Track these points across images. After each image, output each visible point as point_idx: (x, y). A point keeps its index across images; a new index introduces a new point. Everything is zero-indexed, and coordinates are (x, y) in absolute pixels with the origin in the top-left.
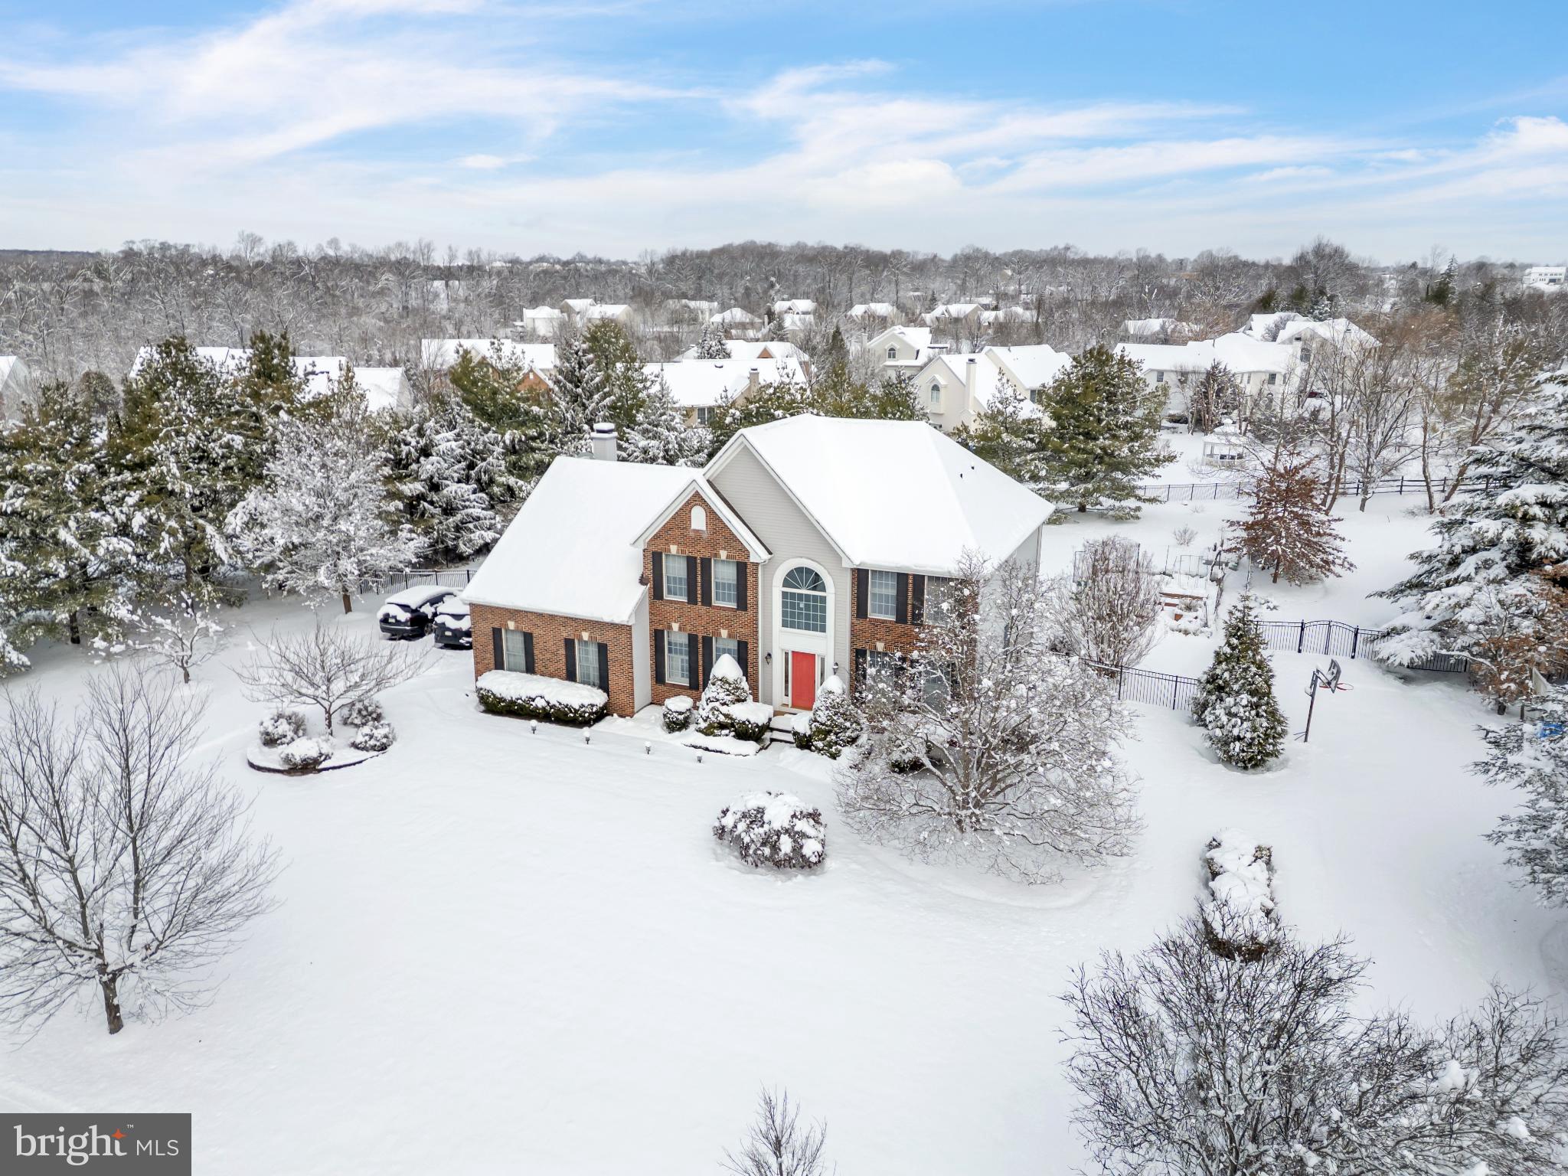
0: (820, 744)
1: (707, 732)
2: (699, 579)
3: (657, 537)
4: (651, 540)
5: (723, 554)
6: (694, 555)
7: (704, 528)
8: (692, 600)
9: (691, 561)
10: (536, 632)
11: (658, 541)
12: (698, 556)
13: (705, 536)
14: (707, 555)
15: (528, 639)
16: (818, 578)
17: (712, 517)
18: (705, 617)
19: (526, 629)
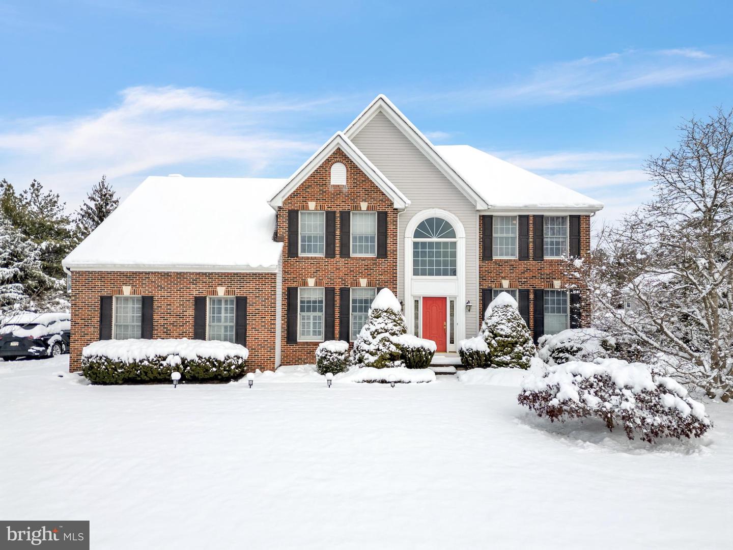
2: (338, 232)
3: (294, 195)
4: (288, 199)
5: (364, 205)
6: (333, 209)
7: (344, 183)
8: (330, 253)
9: (330, 217)
10: (157, 295)
11: (295, 200)
12: (338, 210)
13: (345, 190)
14: (347, 208)
15: (147, 303)
16: (448, 225)
17: (354, 170)
18: (343, 269)
19: (147, 294)
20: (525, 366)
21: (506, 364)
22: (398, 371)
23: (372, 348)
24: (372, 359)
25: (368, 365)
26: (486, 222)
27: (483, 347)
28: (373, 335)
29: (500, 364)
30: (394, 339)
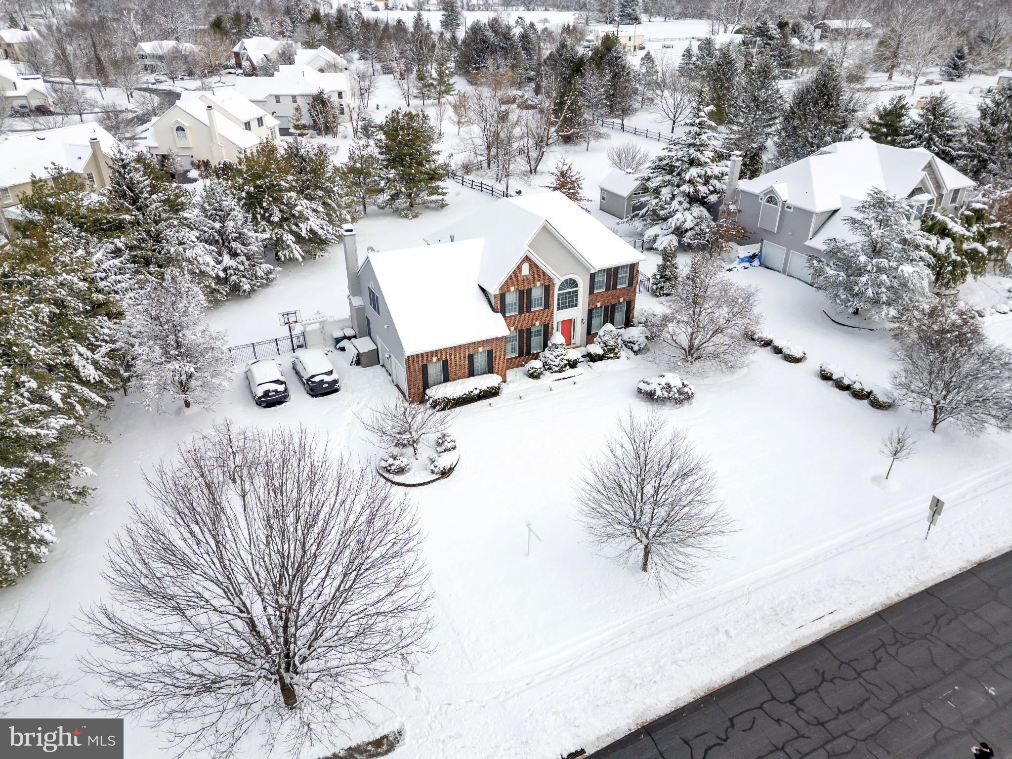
0: (612, 355)
1: (561, 371)
2: (525, 300)
3: (504, 285)
5: (538, 284)
6: (523, 289)
7: (528, 273)
8: (521, 311)
9: (521, 293)
10: (450, 358)
11: (504, 288)
12: (525, 288)
13: (529, 277)
14: (529, 287)
15: (445, 363)
16: (575, 281)
17: (533, 266)
18: (528, 319)
19: (444, 358)
20: (618, 358)
21: (611, 358)
22: (569, 372)
23: (556, 364)
24: (557, 369)
25: (555, 372)
26: (593, 276)
27: (601, 352)
28: (556, 357)
29: (608, 358)
30: (566, 358)
